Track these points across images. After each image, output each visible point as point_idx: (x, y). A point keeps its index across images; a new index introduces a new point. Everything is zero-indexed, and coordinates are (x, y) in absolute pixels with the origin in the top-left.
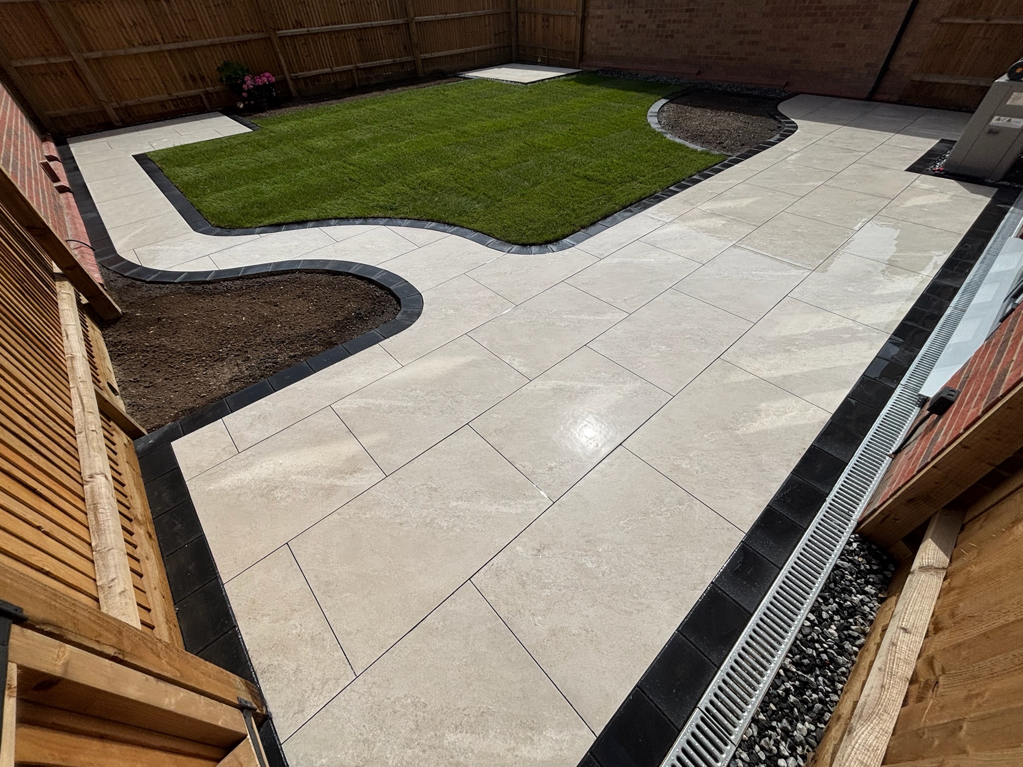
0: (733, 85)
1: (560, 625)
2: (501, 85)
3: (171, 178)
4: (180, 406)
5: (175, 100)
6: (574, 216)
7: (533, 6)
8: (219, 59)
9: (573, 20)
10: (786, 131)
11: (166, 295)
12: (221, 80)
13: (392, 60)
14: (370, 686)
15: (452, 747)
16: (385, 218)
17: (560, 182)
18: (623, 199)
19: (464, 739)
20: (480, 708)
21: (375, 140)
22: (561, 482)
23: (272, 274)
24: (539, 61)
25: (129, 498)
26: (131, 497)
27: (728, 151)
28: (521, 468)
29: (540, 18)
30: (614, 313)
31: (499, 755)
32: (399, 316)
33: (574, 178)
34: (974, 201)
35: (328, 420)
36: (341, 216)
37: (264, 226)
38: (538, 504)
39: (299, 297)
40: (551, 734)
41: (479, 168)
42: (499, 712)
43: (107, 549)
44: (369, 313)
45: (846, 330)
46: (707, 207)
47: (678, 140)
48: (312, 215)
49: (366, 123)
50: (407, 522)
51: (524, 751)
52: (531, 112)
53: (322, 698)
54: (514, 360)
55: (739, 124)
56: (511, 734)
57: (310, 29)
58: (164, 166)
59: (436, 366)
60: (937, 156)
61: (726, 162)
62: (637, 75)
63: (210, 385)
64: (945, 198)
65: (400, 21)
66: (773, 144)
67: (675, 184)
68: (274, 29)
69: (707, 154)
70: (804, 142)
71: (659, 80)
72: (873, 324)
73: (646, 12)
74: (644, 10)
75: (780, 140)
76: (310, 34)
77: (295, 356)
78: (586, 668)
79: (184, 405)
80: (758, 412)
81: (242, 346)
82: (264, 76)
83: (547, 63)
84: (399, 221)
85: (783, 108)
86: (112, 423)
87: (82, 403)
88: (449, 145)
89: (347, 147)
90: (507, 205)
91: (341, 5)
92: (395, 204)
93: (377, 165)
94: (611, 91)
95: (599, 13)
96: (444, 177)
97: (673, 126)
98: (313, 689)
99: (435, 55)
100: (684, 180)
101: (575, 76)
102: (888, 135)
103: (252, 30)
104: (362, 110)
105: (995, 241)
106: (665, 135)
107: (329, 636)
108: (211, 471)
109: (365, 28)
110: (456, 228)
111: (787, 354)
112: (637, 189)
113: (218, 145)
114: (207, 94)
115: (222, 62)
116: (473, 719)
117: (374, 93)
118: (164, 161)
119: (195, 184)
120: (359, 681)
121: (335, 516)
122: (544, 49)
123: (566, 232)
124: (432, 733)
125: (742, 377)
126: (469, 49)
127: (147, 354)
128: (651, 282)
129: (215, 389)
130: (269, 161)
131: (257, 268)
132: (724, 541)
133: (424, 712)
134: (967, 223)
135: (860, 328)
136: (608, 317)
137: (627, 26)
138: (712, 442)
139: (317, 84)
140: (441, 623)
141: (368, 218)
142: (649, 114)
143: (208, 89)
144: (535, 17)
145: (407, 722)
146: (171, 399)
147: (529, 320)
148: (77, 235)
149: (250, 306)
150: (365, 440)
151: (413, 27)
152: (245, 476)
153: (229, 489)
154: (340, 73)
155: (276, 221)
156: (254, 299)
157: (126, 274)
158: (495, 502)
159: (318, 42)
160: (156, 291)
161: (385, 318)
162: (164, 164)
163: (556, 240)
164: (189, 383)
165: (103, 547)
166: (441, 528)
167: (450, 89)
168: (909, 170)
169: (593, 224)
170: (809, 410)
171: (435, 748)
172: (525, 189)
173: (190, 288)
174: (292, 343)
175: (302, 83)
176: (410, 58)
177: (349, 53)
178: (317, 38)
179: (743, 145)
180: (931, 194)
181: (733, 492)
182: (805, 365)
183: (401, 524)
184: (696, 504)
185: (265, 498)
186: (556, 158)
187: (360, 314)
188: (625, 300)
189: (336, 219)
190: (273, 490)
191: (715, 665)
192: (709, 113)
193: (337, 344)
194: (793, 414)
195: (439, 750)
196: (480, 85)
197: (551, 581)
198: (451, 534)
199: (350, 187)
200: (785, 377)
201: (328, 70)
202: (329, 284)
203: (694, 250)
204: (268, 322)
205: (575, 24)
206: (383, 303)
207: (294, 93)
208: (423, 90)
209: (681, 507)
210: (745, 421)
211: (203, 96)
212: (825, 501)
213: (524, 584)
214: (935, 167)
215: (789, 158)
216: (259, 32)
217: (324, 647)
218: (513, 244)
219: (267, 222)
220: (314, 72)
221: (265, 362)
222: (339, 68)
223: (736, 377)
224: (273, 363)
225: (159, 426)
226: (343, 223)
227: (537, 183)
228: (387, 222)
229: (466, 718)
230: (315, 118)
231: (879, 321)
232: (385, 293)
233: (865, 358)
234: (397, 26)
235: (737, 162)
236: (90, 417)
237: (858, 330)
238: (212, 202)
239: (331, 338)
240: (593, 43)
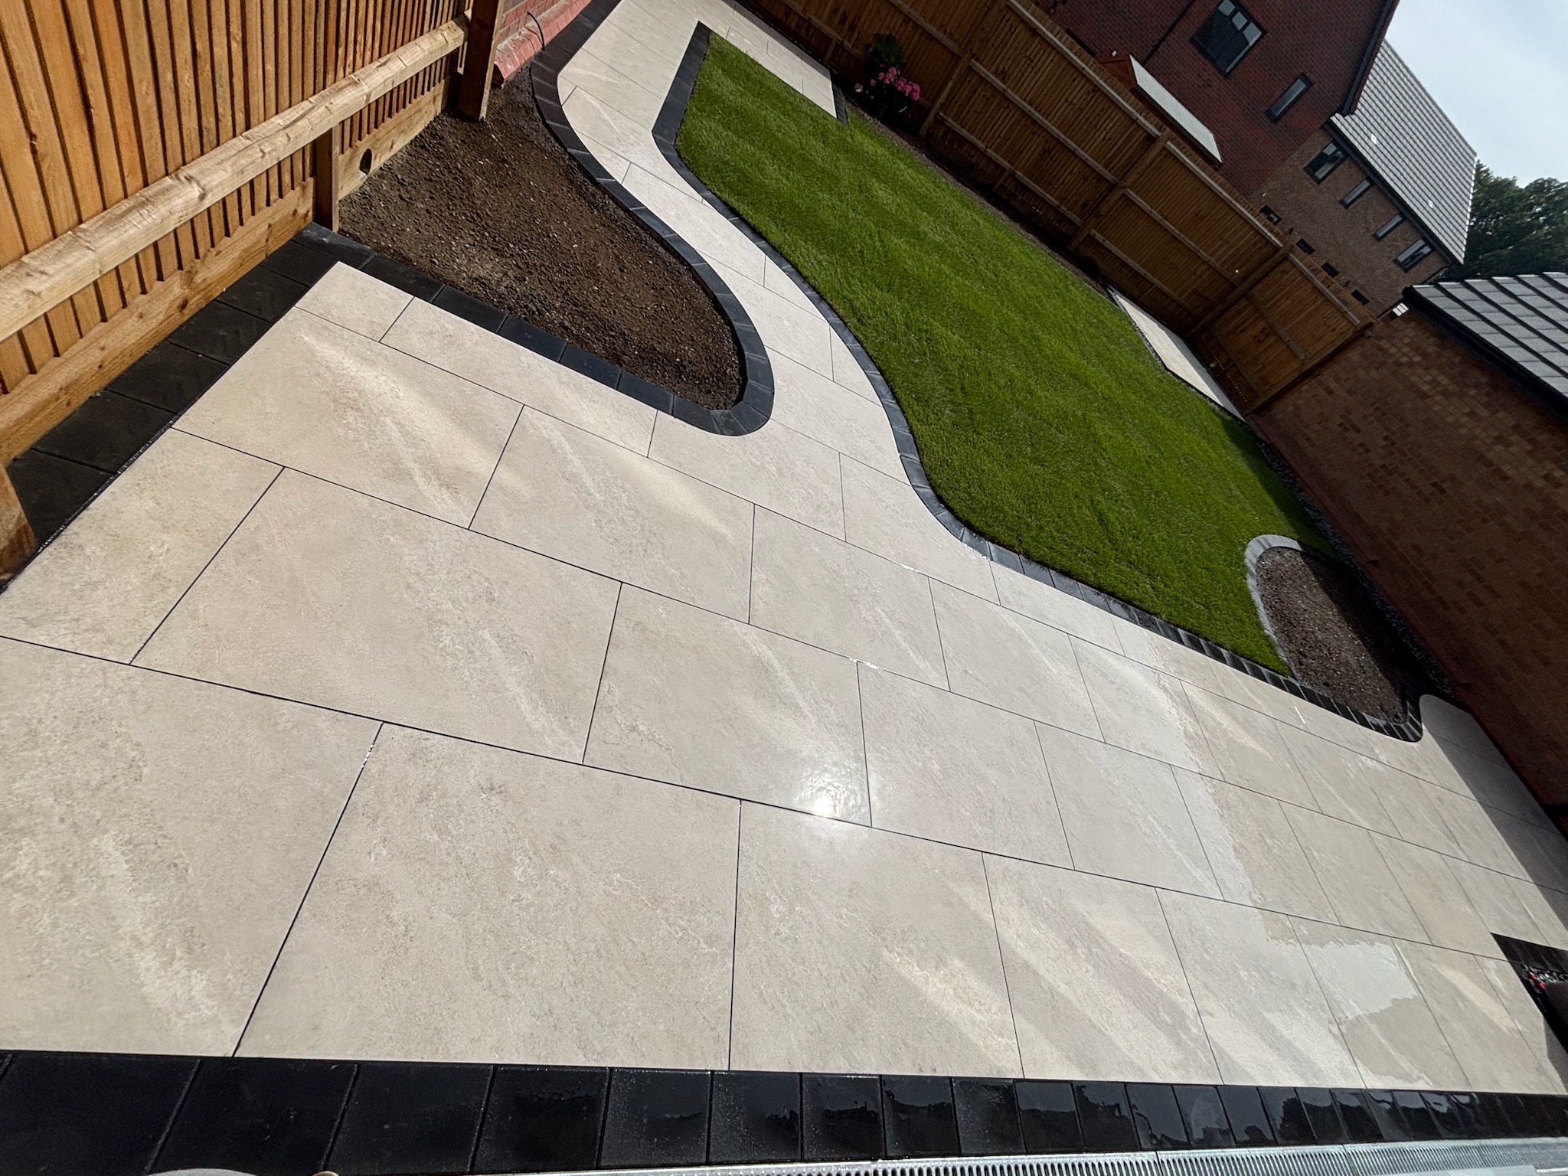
0: (1400, 618)
1: (390, 888)
2: (1140, 341)
3: (701, 72)
4: (400, 245)
5: (804, 20)
6: (1034, 533)
7: (1268, 305)
8: (888, 27)
9: (1295, 365)
10: (1399, 728)
11: (543, 150)
12: (867, 47)
13: (1057, 202)
14: (126, 689)
15: (92, 855)
16: (841, 319)
17: (1067, 488)
18: (1109, 579)
19: (116, 865)
20: (180, 856)
21: (938, 248)
22: (622, 756)
23: (662, 242)
24: (1212, 365)
25: (214, 251)
26: (219, 253)
27: (1300, 670)
28: (604, 689)
29: (1262, 324)
30: (936, 670)
31: (117, 928)
32: (716, 412)
33: (1087, 501)
34: (1540, 1070)
35: (502, 417)
36: (802, 270)
37: (719, 198)
38: (563, 744)
39: (653, 288)
40: (199, 983)
41: (1002, 382)
42: (189, 887)
43: (88, 244)
44: (693, 376)
45: (1175, 1010)
46: (1193, 692)
47: (1256, 597)
48: (776, 237)
49: (953, 226)
50: (417, 593)
51: (147, 961)
52: (1133, 398)
53: (69, 638)
54: (764, 584)
55: (1353, 661)
56: (163, 926)
57: (1009, 90)
58: (711, 58)
59: (679, 496)
60: (1557, 966)
61: (1281, 677)
62: (1300, 490)
63: (454, 261)
64: (1504, 1022)
65: (1109, 177)
66: (1364, 723)
67: (1190, 631)
68: (973, 55)
69: (1271, 646)
70: (1407, 764)
71: (1319, 521)
72: (1217, 1046)
73: (1386, 438)
74: (1385, 434)
75: (1379, 729)
76: (1004, 96)
77: (566, 328)
78: (343, 968)
79: (406, 248)
80: (940, 962)
81: (535, 265)
82: (911, 85)
83: (1218, 377)
84: (851, 338)
85: (1426, 702)
86: (310, 181)
87: (295, 121)
88: (1003, 331)
89: (902, 224)
90: (978, 446)
91: (1066, 101)
92: (869, 318)
93: (905, 269)
94: (1250, 473)
95: (1333, 385)
96: (954, 351)
97: (1270, 578)
98: (77, 620)
99: (1107, 244)
100: (1206, 639)
101: (1229, 418)
102: (1522, 873)
103: (950, 34)
104: (965, 210)
105: (1511, 1146)
106: (1248, 575)
107: (174, 594)
108: (331, 326)
109: (1064, 146)
110: (896, 406)
111: (1066, 947)
112: (1143, 589)
113: (785, 94)
114: (840, 46)
115: (888, 33)
116: (155, 858)
117: (1001, 213)
118: (718, 55)
119: (714, 99)
120: (125, 672)
121: (366, 500)
122: (1230, 360)
123: (1002, 538)
124: (98, 814)
125: (977, 903)
126: (1149, 276)
127: (446, 173)
128: (1020, 689)
129: (453, 269)
130: (811, 155)
131: (656, 222)
132: (693, 1043)
133: (126, 784)
134: (1496, 1082)
135: (1195, 1030)
136: (922, 665)
137: (1347, 430)
138: (840, 926)
139: (955, 146)
140: (289, 725)
141: (825, 300)
142: (1259, 538)
143: (846, 42)
144: (1258, 318)
145: (96, 770)
146: (404, 230)
147: (837, 568)
148: (548, 22)
149: (598, 243)
150: (505, 475)
151: (1116, 195)
152: (351, 366)
153: (319, 359)
154: (990, 160)
155: (735, 205)
156: (612, 242)
157: (537, 97)
158: (528, 686)
159: (1002, 110)
160: (540, 137)
161: (702, 398)
162: (714, 55)
163: (980, 534)
164: (440, 238)
165: (89, 239)
166: (438, 640)
167: (1081, 290)
168: (1497, 937)
169: (1043, 564)
170: (1003, 1036)
171: (75, 832)
172: (1020, 452)
173: (572, 168)
174: (582, 315)
175: (942, 131)
176: (1078, 221)
177: (1021, 152)
178: (1005, 106)
179: (1326, 684)
180: (1491, 995)
181: (784, 1006)
182: (1068, 983)
183: (409, 587)
184: (725, 964)
185: (335, 406)
186: (1096, 464)
187: (685, 367)
188: (966, 672)
189: (793, 267)
190: (352, 408)
191: (472, 1165)
192: (1332, 613)
193: (621, 365)
194: (979, 1017)
195: (75, 839)
196: (1116, 320)
197: (455, 833)
198: (437, 658)
199: (850, 258)
200: (1027, 966)
201: (981, 145)
202: (699, 311)
203: (1116, 717)
204: (593, 274)
205: (1292, 370)
206: (720, 384)
207: (923, 131)
208: (1051, 260)
209: (703, 945)
210: (910, 952)
211: (834, 44)
212: (875, 1160)
213: (424, 798)
214: (1538, 974)
215: (1363, 758)
216: (955, 41)
217: (151, 598)
218: (930, 485)
219: (725, 196)
220: (965, 133)
221: (532, 301)
222: (995, 155)
223: (972, 897)
224: (538, 310)
225: (357, 239)
226: (794, 277)
227: (1041, 463)
228: (839, 325)
229: (152, 847)
230: (910, 171)
231: (1228, 1050)
232: (738, 380)
233: (1156, 1070)
234: (1100, 178)
235: (1294, 691)
236: (281, 140)
237: (1190, 1030)
238: (708, 131)
239: (624, 354)
240: (1291, 408)
